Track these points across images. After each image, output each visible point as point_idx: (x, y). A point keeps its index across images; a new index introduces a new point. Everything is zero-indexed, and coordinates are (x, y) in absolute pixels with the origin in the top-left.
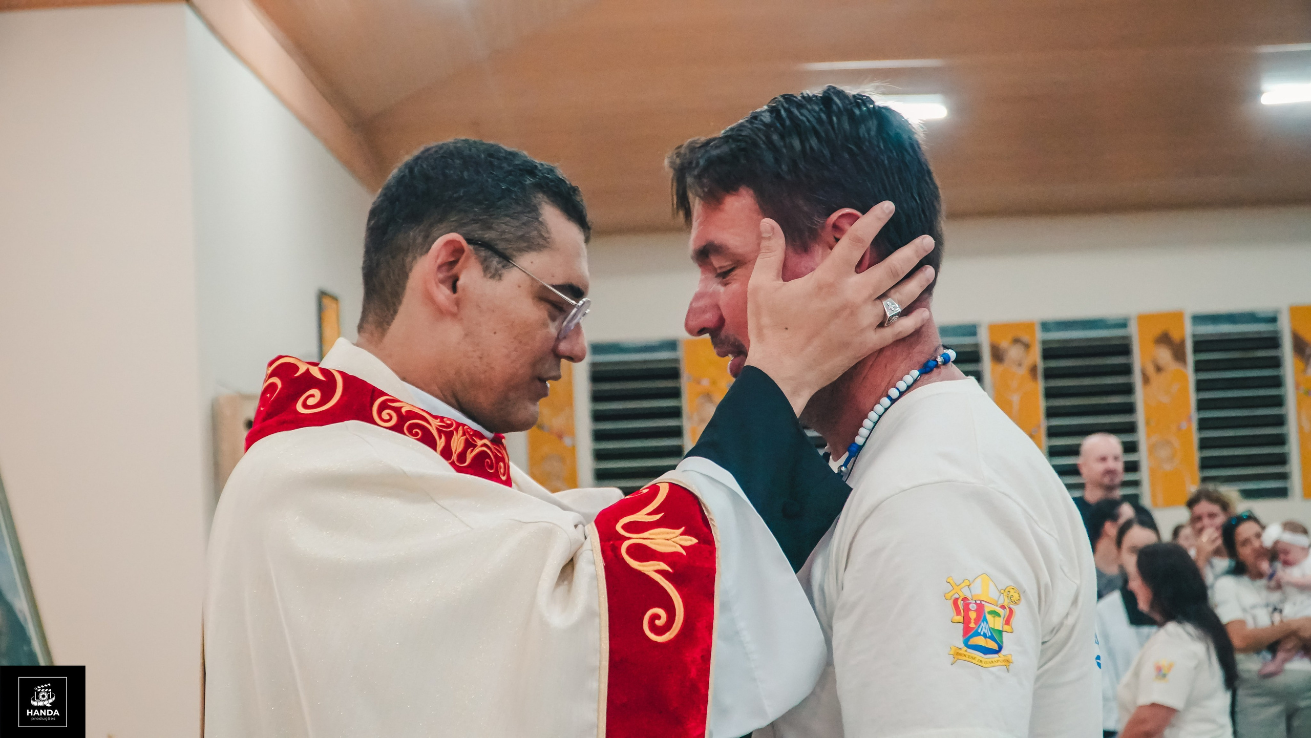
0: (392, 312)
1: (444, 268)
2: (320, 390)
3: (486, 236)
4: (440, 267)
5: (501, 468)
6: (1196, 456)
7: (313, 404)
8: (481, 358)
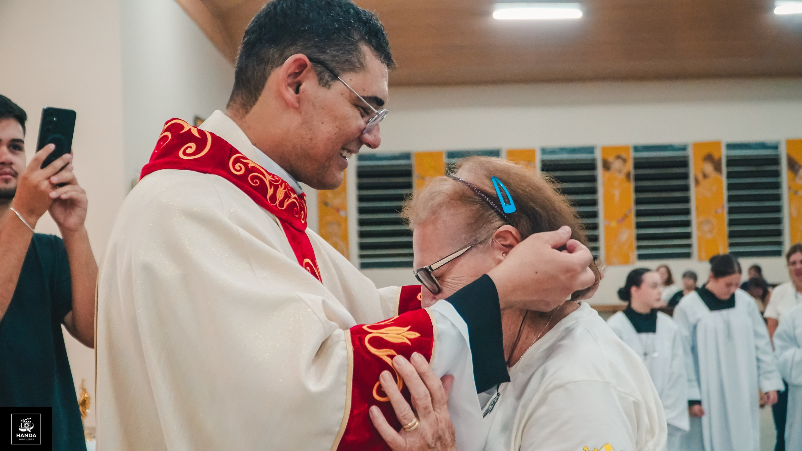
0: (254, 99)
1: (291, 77)
2: (196, 145)
3: (321, 57)
4: (289, 76)
5: (302, 215)
6: (726, 229)
7: (190, 153)
8: (311, 139)
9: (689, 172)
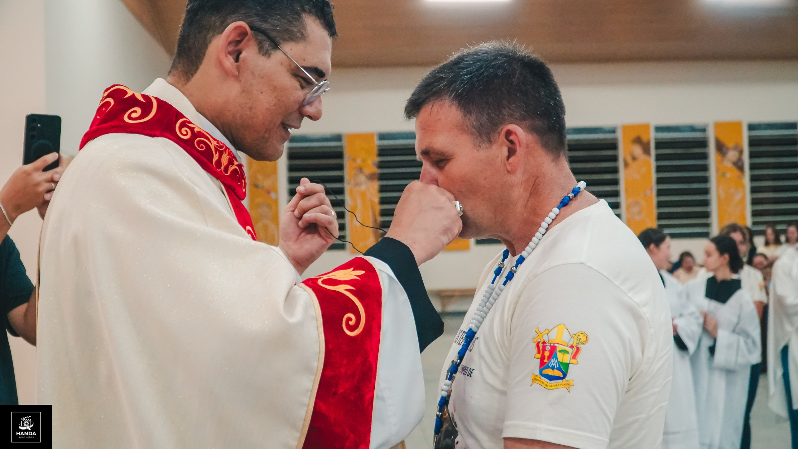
0: (195, 68)
1: (232, 45)
2: (141, 109)
4: (229, 44)
5: (243, 183)
6: (654, 211)
7: (136, 117)
8: (251, 109)
9: (618, 154)
